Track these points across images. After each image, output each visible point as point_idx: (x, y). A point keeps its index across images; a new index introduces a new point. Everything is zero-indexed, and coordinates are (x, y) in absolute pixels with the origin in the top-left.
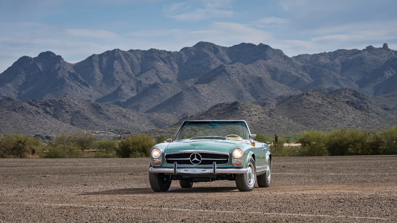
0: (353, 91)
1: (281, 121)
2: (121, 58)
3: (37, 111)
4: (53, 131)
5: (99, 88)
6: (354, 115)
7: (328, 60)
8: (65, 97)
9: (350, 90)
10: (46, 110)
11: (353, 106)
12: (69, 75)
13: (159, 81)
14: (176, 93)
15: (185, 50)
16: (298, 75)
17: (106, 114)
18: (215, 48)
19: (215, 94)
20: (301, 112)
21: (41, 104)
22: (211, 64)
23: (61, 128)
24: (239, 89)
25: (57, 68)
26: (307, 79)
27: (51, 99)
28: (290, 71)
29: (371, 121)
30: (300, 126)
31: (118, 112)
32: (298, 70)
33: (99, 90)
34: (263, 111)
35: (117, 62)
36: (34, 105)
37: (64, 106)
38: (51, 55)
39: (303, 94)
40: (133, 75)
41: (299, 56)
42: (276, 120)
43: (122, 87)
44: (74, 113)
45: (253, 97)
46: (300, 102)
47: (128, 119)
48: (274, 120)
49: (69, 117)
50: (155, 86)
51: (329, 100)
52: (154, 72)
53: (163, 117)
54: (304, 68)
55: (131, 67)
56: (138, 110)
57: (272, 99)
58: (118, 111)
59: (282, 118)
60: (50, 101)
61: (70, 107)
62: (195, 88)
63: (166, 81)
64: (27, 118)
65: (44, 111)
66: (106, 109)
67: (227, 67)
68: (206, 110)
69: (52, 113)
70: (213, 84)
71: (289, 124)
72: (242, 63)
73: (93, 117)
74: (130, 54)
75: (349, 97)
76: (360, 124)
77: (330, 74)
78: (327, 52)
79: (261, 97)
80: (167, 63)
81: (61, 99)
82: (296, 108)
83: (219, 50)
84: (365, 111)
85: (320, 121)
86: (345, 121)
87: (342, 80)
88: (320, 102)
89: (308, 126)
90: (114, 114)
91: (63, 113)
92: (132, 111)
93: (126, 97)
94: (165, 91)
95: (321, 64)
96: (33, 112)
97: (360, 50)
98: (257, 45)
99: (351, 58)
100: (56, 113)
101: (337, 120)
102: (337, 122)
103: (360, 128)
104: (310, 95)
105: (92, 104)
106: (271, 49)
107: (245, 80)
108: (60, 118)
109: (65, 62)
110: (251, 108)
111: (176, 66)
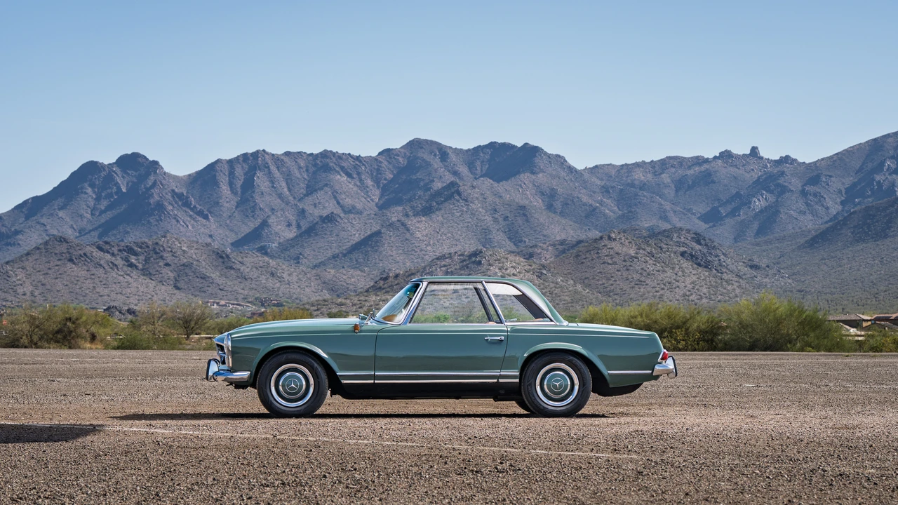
0: (694, 234)
1: (561, 287)
2: (268, 167)
3: (112, 262)
4: (142, 300)
5: (228, 222)
6: (695, 278)
7: (648, 175)
8: (165, 237)
9: (689, 231)
10: (129, 261)
11: (693, 261)
12: (173, 197)
13: (338, 211)
14: (369, 233)
15: (387, 152)
16: (593, 203)
17: (239, 270)
18: (442, 152)
19: (441, 236)
20: (598, 271)
21: (120, 250)
22: (433, 181)
23: (157, 294)
24: (485, 227)
25: (150, 184)
26: (611, 209)
27: (140, 240)
28: (580, 195)
29: (725, 289)
30: (594, 296)
31: (260, 267)
32: (594, 192)
33: (227, 226)
34: (527, 267)
35: (261, 173)
36: (108, 252)
37: (162, 254)
38: (140, 159)
39: (601, 238)
40: (291, 198)
41: (596, 166)
42: (551, 284)
43: (270, 221)
44: (182, 268)
45: (510, 241)
46: (596, 252)
47: (281, 280)
48: (547, 284)
49: (172, 275)
50: (330, 219)
51: (649, 249)
52: (330, 193)
53: (344, 277)
54: (606, 190)
55: (287, 184)
56: (298, 262)
57: (545, 246)
58: (261, 264)
59: (563, 281)
60: (136, 244)
61: (173, 255)
62: (403, 224)
63: (350, 210)
64: (93, 275)
65: (126, 264)
66: (240, 259)
67: (464, 185)
68: (423, 265)
69: (140, 266)
70: (438, 217)
71: (576, 292)
72: (490, 178)
73: (215, 275)
74: (286, 159)
75: (686, 244)
76: (705, 294)
77: (653, 202)
78: (648, 160)
79: (525, 242)
80: (353, 178)
81: (157, 241)
82: (589, 264)
83: (448, 154)
84: (716, 270)
85: (633, 288)
86: (678, 289)
87: (675, 212)
88: (632, 252)
89: (610, 296)
90: (254, 269)
91: (160, 266)
92: (286, 263)
93: (278, 238)
94: (349, 229)
95: (636, 182)
96: (105, 265)
97: (708, 159)
98: (519, 146)
99: (691, 172)
100: (147, 266)
101: (663, 286)
102: (663, 289)
103: (704, 300)
104: (615, 239)
105: (214, 252)
106: (546, 153)
107: (496, 210)
108: (154, 275)
109: (165, 173)
110: (507, 262)
111: (369, 182)
